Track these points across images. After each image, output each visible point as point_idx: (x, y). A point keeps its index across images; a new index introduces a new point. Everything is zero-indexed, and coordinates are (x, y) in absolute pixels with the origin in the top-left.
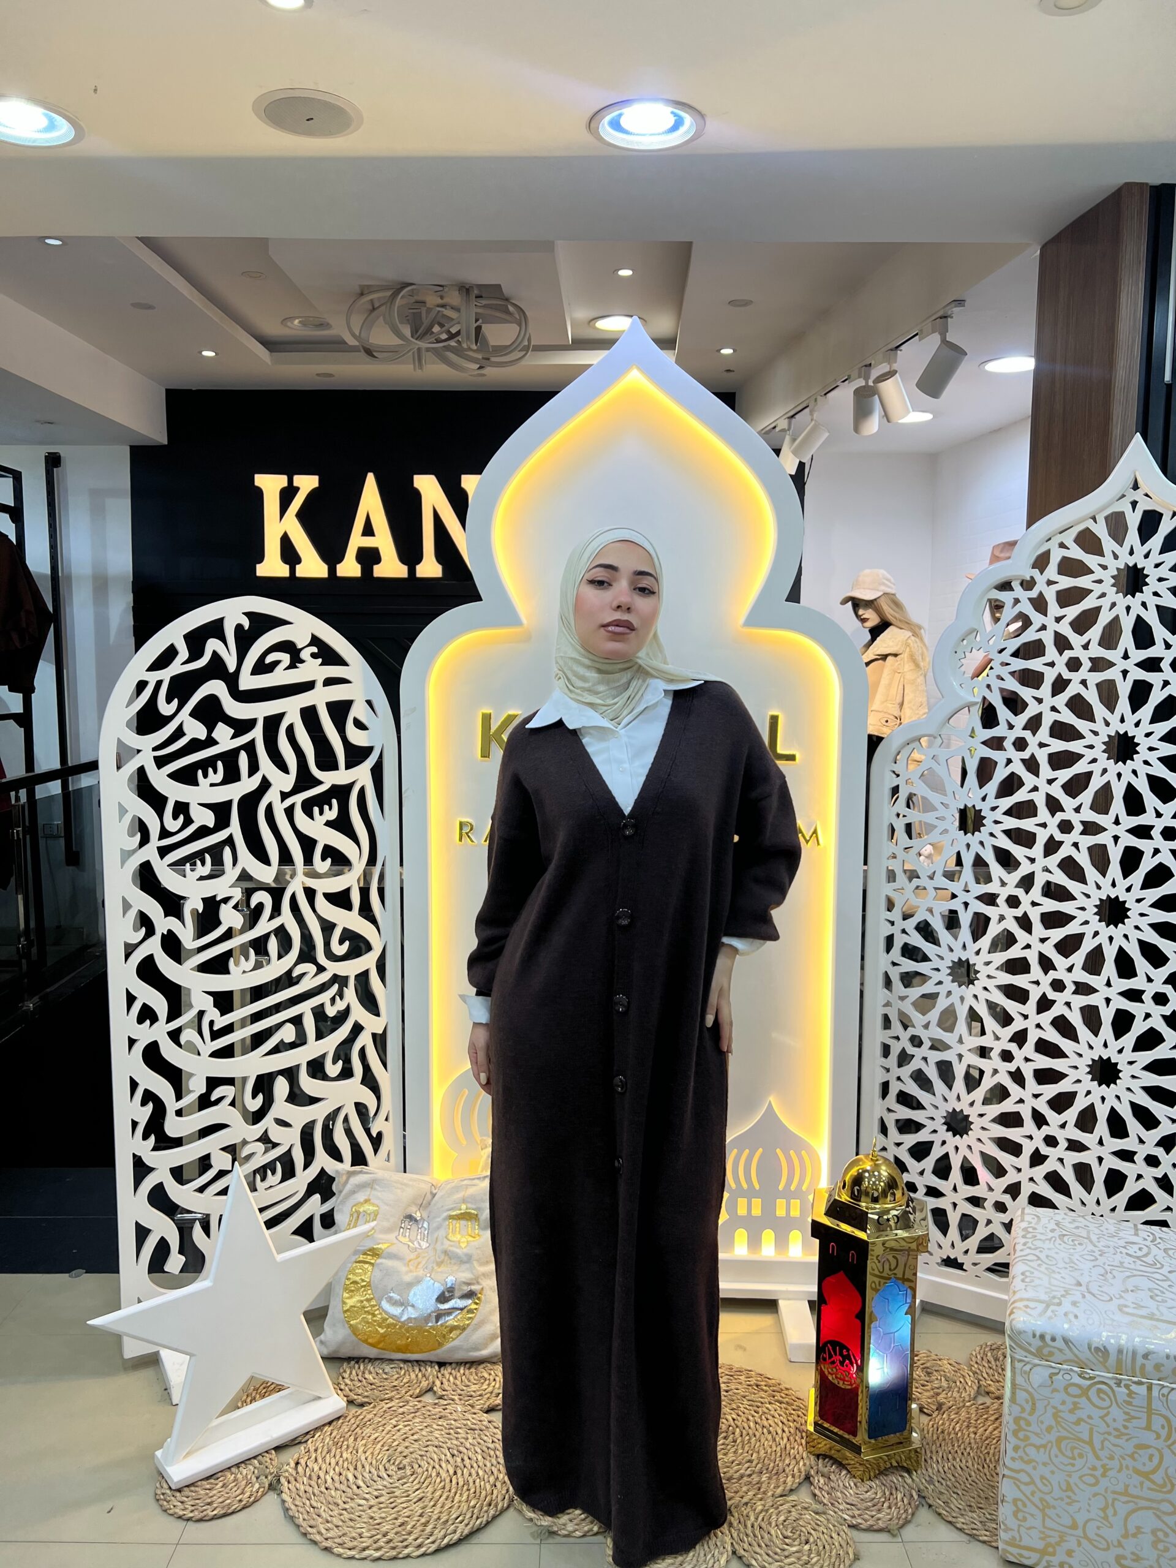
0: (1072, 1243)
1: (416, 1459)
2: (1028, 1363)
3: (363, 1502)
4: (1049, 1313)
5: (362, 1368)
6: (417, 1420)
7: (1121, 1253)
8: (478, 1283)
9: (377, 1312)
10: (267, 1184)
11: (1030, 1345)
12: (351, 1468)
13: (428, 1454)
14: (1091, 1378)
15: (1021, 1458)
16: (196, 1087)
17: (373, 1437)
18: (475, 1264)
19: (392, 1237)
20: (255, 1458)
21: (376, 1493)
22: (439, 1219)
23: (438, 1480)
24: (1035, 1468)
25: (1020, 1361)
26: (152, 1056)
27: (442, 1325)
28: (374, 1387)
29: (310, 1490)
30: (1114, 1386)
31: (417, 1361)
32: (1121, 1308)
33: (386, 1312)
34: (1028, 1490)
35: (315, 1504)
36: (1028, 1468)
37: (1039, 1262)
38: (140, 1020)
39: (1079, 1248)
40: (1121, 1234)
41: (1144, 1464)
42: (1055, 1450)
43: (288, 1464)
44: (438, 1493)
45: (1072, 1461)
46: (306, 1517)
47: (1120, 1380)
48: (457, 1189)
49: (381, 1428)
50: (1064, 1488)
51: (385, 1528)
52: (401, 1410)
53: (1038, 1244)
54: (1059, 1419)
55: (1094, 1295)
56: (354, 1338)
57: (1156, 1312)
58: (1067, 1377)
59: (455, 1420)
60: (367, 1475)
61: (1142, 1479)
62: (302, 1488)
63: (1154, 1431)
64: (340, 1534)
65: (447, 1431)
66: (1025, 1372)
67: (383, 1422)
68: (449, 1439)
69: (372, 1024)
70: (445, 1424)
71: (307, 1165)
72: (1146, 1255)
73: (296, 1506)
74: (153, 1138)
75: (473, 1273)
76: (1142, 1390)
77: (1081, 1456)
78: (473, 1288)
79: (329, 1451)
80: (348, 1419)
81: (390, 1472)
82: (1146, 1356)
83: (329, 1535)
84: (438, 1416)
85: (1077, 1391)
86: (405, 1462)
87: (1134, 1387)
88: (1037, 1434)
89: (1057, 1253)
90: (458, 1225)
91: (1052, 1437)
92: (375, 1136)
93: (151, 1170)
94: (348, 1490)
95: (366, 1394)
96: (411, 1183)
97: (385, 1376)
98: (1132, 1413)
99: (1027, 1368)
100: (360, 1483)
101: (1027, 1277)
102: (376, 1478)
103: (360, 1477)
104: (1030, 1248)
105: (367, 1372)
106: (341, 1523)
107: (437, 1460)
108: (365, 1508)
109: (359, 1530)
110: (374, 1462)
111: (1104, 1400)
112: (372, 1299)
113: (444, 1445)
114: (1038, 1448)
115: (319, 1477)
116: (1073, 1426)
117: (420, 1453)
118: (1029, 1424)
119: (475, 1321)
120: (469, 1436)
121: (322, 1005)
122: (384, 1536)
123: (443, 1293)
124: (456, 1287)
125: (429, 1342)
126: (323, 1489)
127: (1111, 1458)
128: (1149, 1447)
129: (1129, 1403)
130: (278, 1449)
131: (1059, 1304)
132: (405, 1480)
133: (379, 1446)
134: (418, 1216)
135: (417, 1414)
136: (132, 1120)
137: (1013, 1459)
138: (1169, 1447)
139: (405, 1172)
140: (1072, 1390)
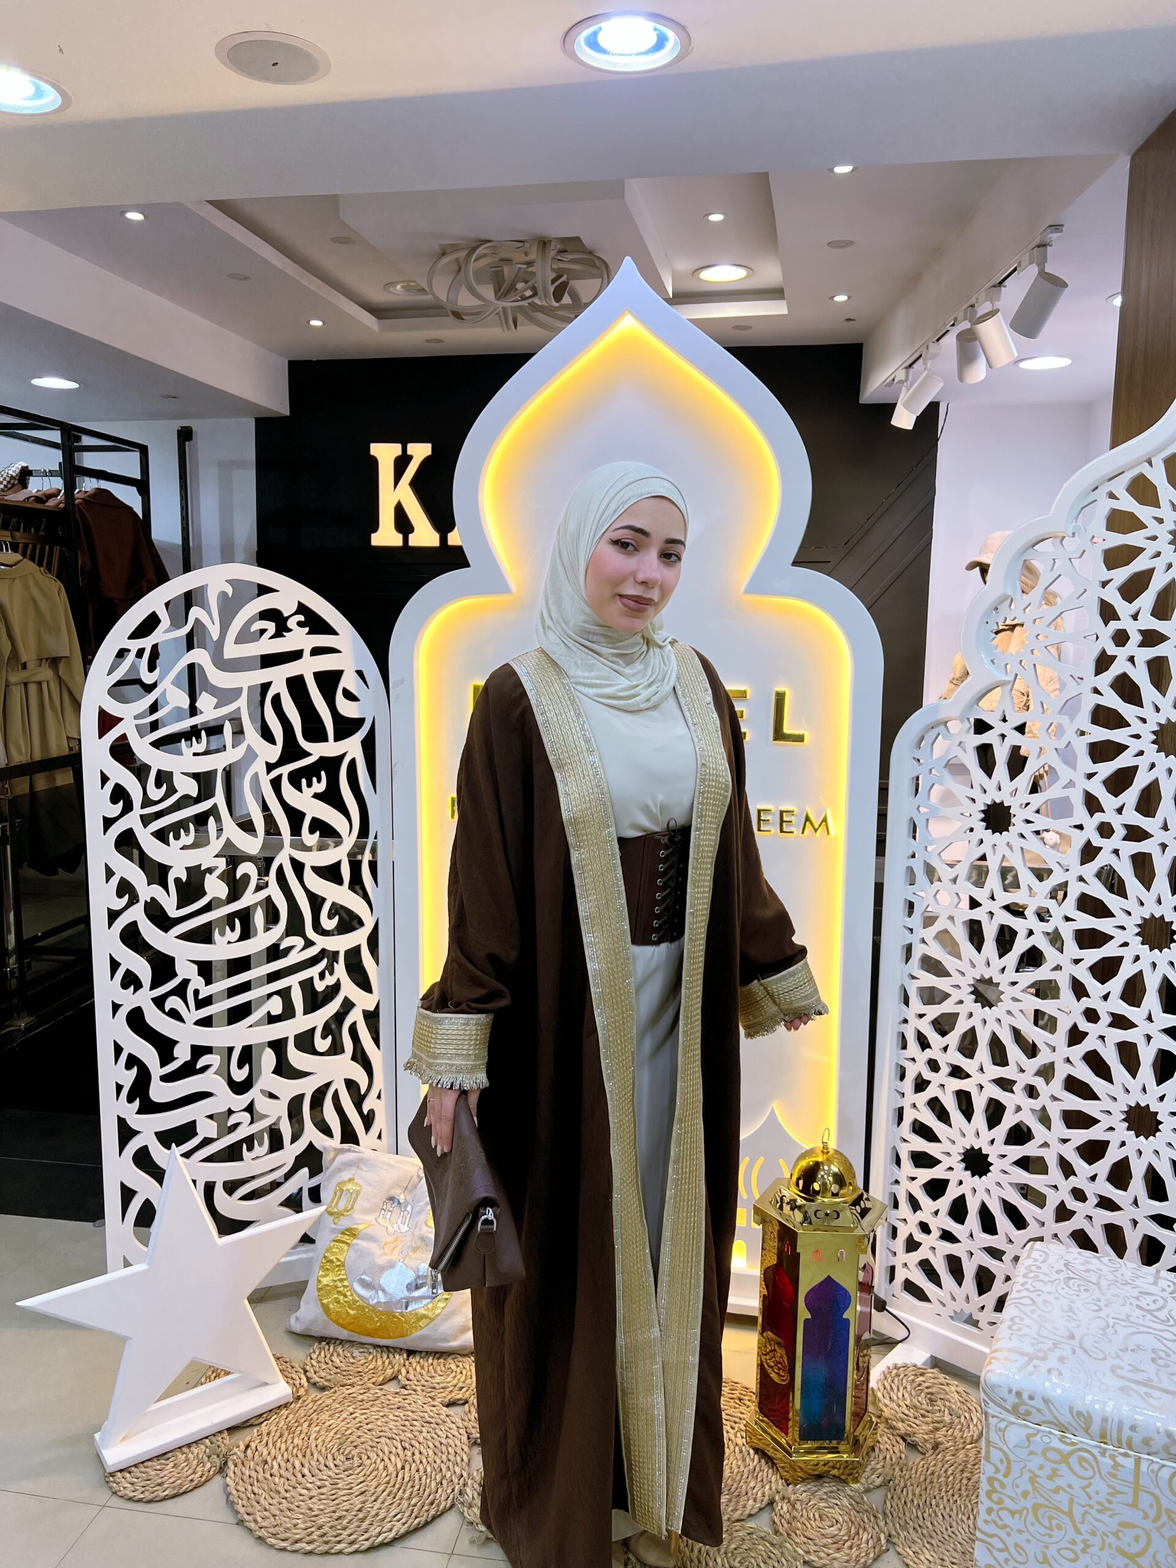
0: (1077, 1289)
1: (366, 1450)
2: (1003, 1420)
3: (305, 1492)
4: (1030, 1368)
5: (331, 1349)
6: (375, 1409)
7: (1131, 1304)
9: (348, 1294)
10: (253, 1154)
11: (1005, 1400)
12: (300, 1456)
13: (379, 1446)
14: (1073, 1444)
15: (995, 1522)
16: (182, 1054)
17: (328, 1424)
19: (371, 1218)
20: (206, 1438)
21: (319, 1483)
22: (421, 1204)
23: (384, 1474)
24: (1009, 1535)
25: (993, 1416)
26: (136, 1020)
27: (411, 1312)
28: (338, 1371)
29: (254, 1474)
30: (1098, 1455)
31: (387, 1347)
32: (1113, 1369)
33: (359, 1295)
34: (1002, 1557)
35: (256, 1490)
36: (1002, 1534)
37: (1033, 1307)
38: (125, 985)
39: (1084, 1295)
40: (1138, 1282)
41: (1129, 1545)
42: (1031, 1518)
43: (238, 1447)
44: (381, 1488)
45: (1048, 1531)
46: (245, 1503)
47: (1106, 1450)
49: (337, 1415)
50: (1041, 1560)
51: (320, 1522)
52: (360, 1397)
53: (1038, 1285)
54: (1036, 1485)
55: (1086, 1351)
56: (325, 1317)
57: (1155, 1379)
58: (1046, 1439)
59: (413, 1412)
60: (314, 1463)
61: (1126, 1560)
62: (247, 1473)
63: (1142, 1510)
64: (275, 1524)
65: (403, 1423)
66: (1000, 1429)
67: (341, 1409)
68: (403, 1431)
69: (364, 1001)
70: (401, 1415)
71: (295, 1138)
72: (1159, 1309)
73: (238, 1491)
74: (137, 1101)
76: (1129, 1463)
77: (1059, 1527)
79: (281, 1436)
80: (306, 1403)
81: (337, 1462)
82: (1133, 1428)
83: (264, 1524)
84: (396, 1406)
85: (1058, 1457)
86: (355, 1452)
87: (1120, 1459)
88: (1011, 1498)
89: (1056, 1298)
91: (1028, 1503)
92: (366, 1113)
93: (137, 1133)
94: (293, 1478)
95: (329, 1377)
96: (397, 1165)
97: (352, 1360)
98: (1118, 1487)
99: (1002, 1425)
100: (306, 1471)
101: (1015, 1323)
102: (322, 1467)
103: (307, 1465)
104: (1028, 1290)
105: (335, 1354)
106: (278, 1513)
107: (387, 1453)
108: (305, 1498)
109: (295, 1521)
110: (324, 1450)
111: (1086, 1469)
112: (345, 1280)
113: (397, 1437)
114: (1013, 1513)
115: (266, 1462)
116: (1052, 1494)
117: (370, 1443)
118: (1003, 1485)
120: (424, 1429)
121: (312, 979)
122: (319, 1529)
123: (415, 1279)
125: (397, 1328)
126: (268, 1475)
127: (1093, 1533)
128: (1133, 1526)
129: (1114, 1476)
130: (232, 1430)
131: (1044, 1359)
132: (350, 1472)
133: (331, 1434)
134: (402, 1198)
135: (376, 1402)
136: (117, 1083)
137: (986, 1522)
138: (1158, 1529)
140: (1050, 1455)
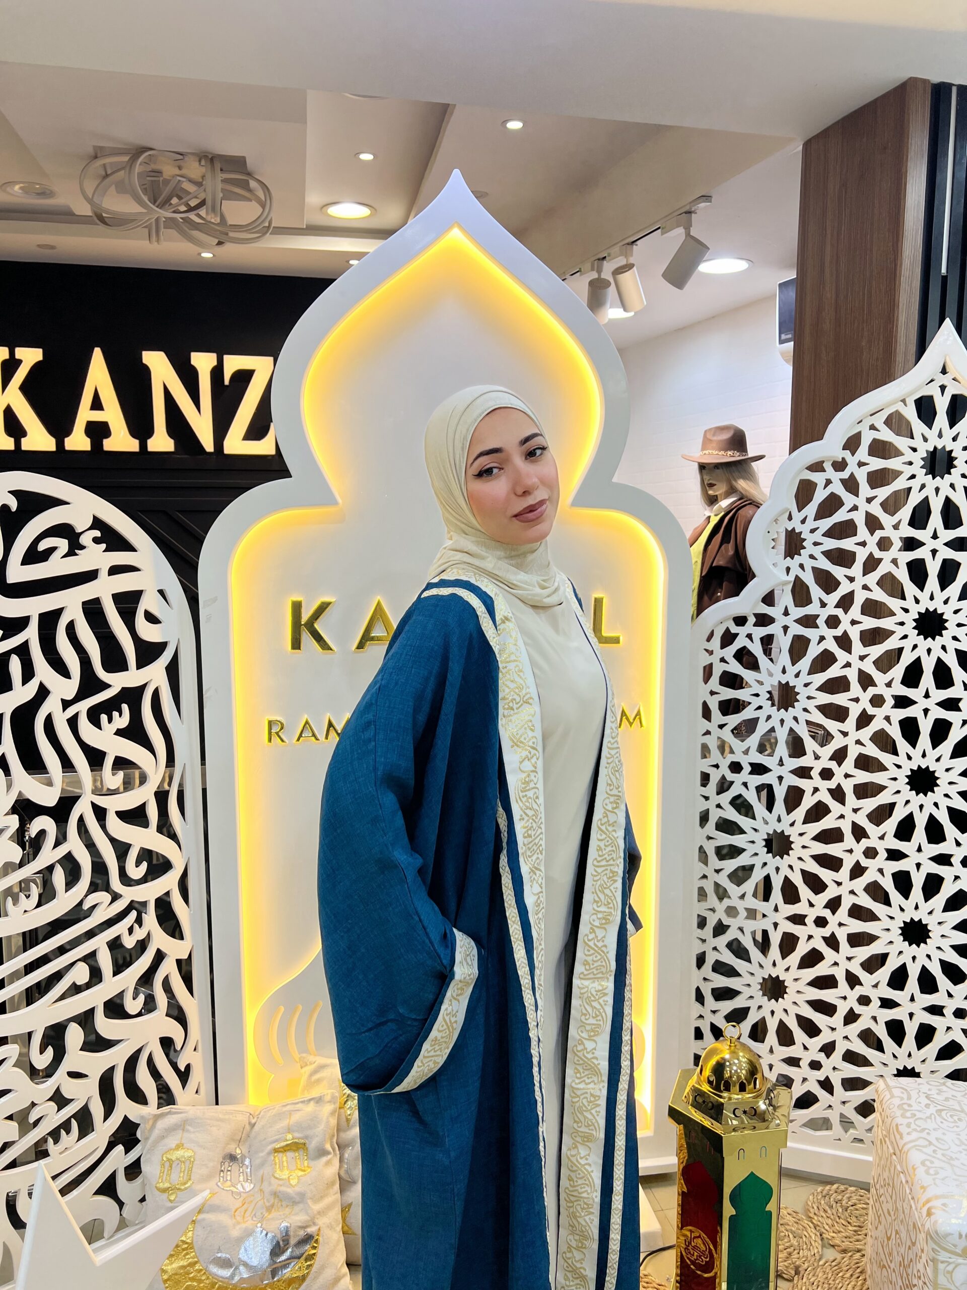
8: (314, 1224)
9: (203, 1278)
10: (61, 1147)
18: (309, 1202)
22: (262, 1154)
27: (278, 1281)
33: (214, 1276)
48: (280, 1116)
69: (175, 949)
71: (107, 1116)
75: (307, 1214)
78: (311, 1230)
90: (285, 1158)
92: (182, 1069)
96: (227, 1117)
112: (196, 1263)
119: (314, 1269)
121: (119, 936)
123: (278, 1243)
124: (291, 1233)
134: (238, 1153)
139: (217, 1103)
